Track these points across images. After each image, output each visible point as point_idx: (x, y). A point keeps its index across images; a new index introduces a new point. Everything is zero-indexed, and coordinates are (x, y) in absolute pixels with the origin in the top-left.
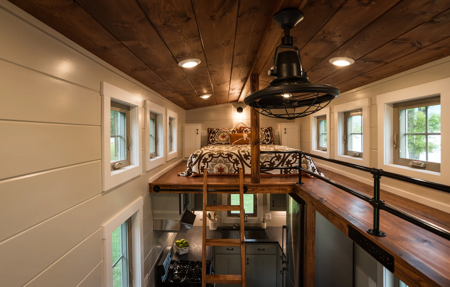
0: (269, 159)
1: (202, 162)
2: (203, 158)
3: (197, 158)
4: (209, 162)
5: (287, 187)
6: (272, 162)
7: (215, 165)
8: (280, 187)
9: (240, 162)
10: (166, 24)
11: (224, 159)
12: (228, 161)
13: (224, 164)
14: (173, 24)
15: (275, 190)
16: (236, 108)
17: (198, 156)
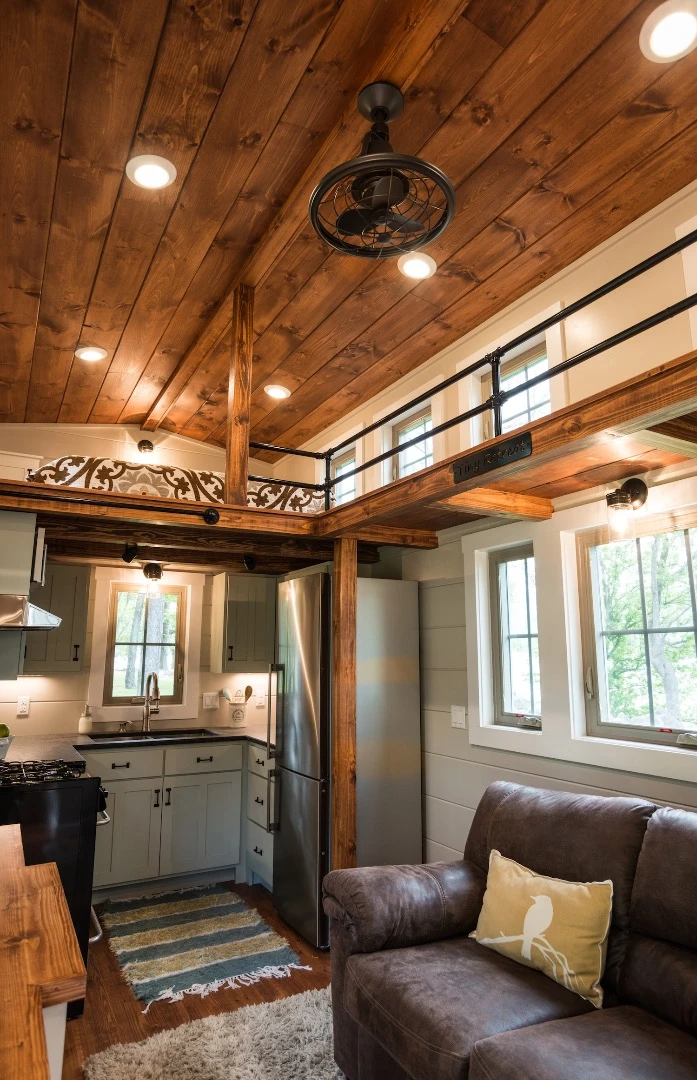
0: (255, 489)
1: (97, 477)
2: (100, 467)
3: (82, 465)
4: (115, 477)
5: (302, 521)
6: (262, 495)
7: (130, 485)
8: (288, 520)
9: (190, 486)
10: (196, 9)
11: (152, 476)
12: (163, 480)
13: (154, 485)
14: (206, 20)
15: (279, 524)
16: (136, 440)
17: (83, 462)
